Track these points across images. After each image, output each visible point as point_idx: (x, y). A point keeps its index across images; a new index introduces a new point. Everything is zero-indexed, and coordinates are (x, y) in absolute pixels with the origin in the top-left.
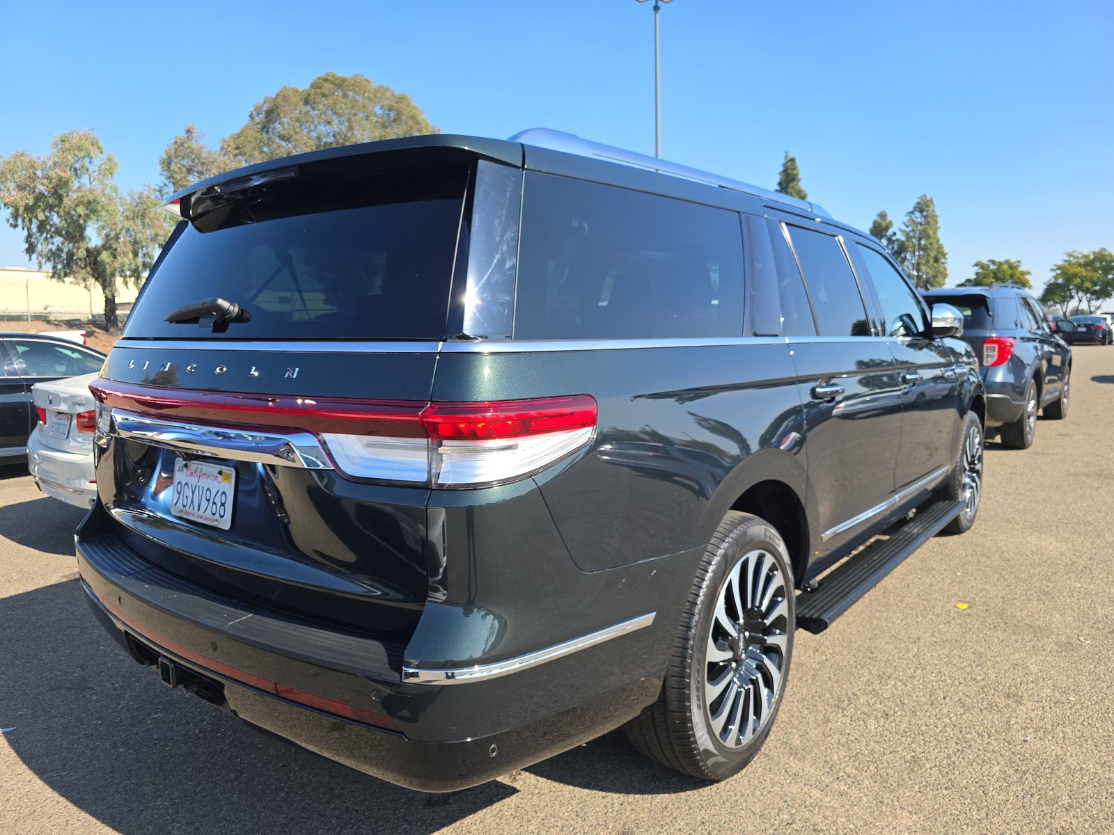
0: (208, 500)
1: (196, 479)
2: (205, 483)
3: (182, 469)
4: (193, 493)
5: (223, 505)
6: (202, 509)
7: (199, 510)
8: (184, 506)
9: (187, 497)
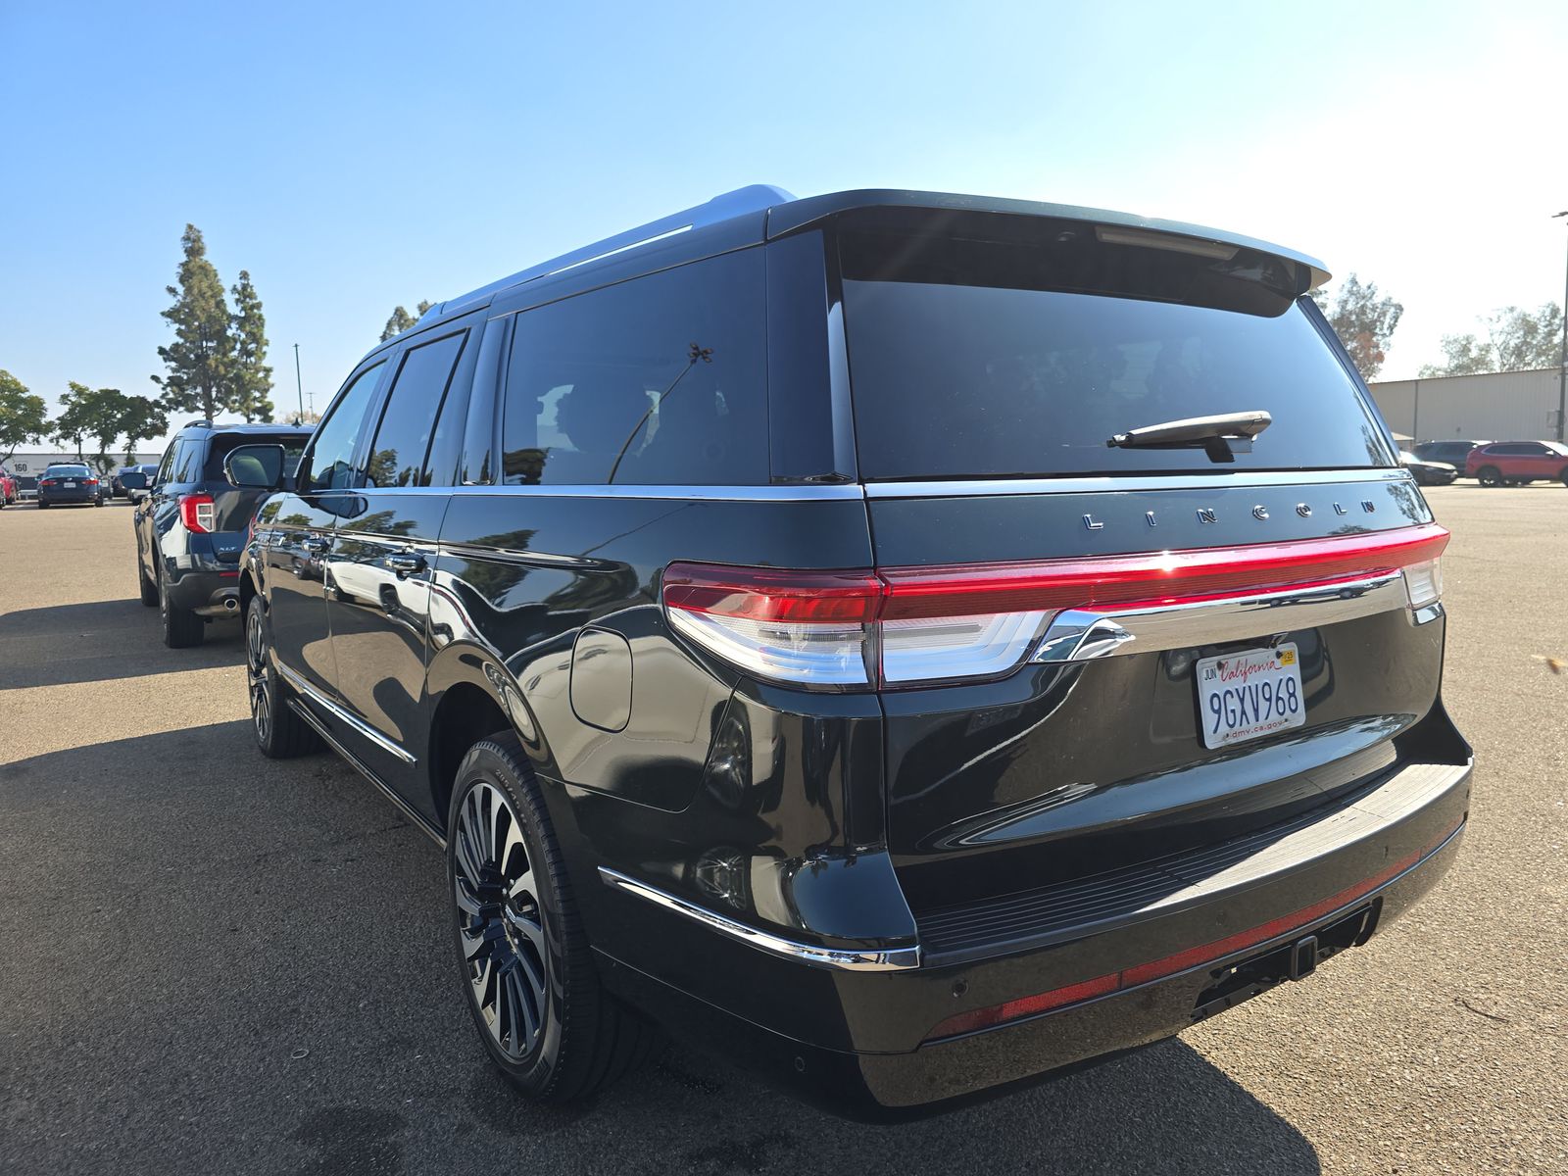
0: (1269, 700)
1: (1241, 678)
2: (1255, 679)
3: (1214, 674)
4: (1242, 700)
5: (1293, 695)
6: (1262, 714)
7: (1257, 720)
8: (1232, 726)
9: (1233, 711)
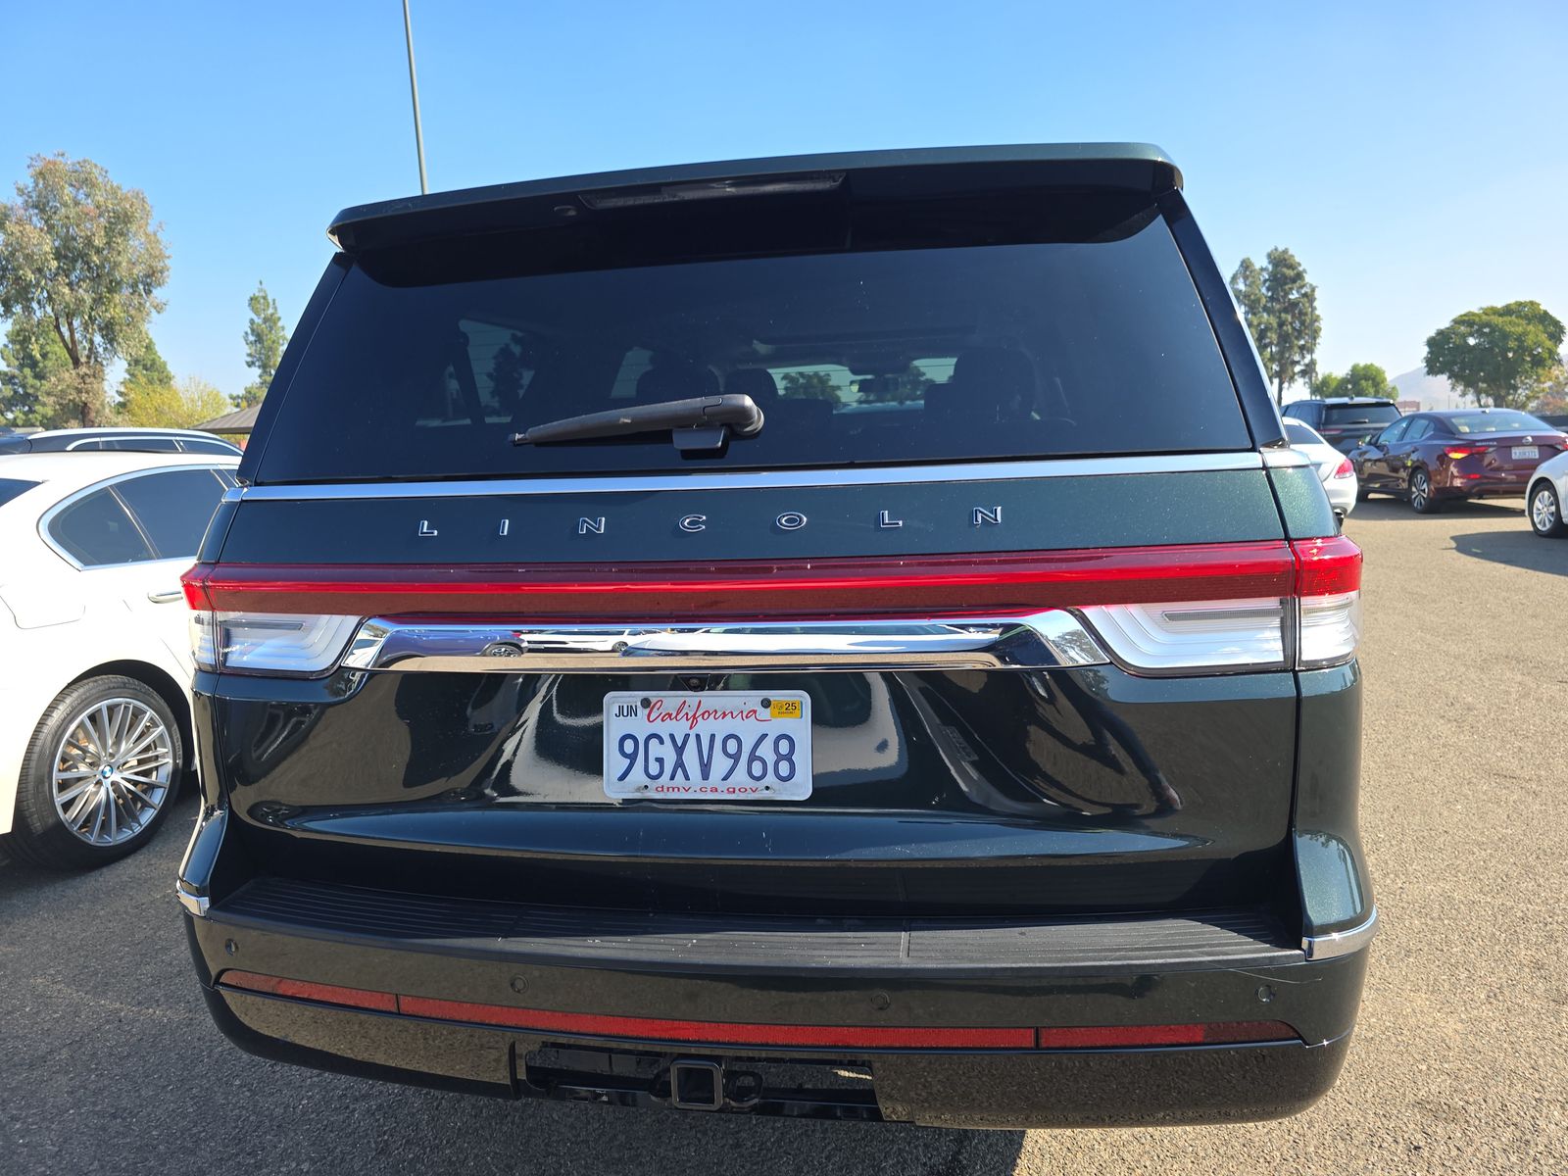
0: (736, 757)
1: (684, 723)
2: (712, 728)
3: (633, 712)
4: (680, 750)
5: (786, 757)
6: (718, 772)
7: (706, 780)
8: (653, 778)
9: (660, 760)
